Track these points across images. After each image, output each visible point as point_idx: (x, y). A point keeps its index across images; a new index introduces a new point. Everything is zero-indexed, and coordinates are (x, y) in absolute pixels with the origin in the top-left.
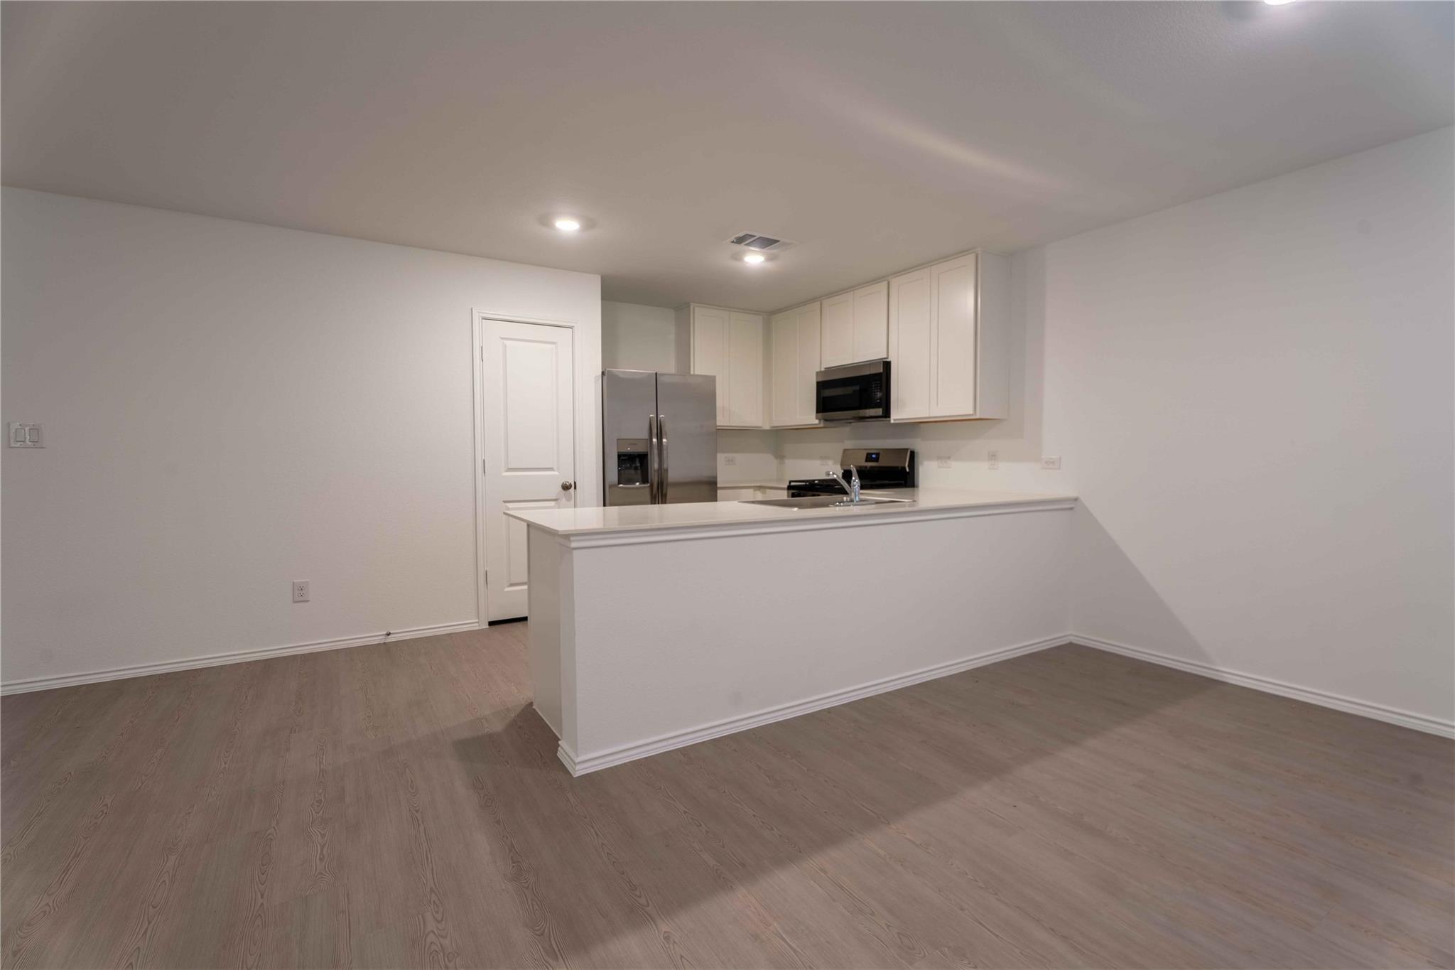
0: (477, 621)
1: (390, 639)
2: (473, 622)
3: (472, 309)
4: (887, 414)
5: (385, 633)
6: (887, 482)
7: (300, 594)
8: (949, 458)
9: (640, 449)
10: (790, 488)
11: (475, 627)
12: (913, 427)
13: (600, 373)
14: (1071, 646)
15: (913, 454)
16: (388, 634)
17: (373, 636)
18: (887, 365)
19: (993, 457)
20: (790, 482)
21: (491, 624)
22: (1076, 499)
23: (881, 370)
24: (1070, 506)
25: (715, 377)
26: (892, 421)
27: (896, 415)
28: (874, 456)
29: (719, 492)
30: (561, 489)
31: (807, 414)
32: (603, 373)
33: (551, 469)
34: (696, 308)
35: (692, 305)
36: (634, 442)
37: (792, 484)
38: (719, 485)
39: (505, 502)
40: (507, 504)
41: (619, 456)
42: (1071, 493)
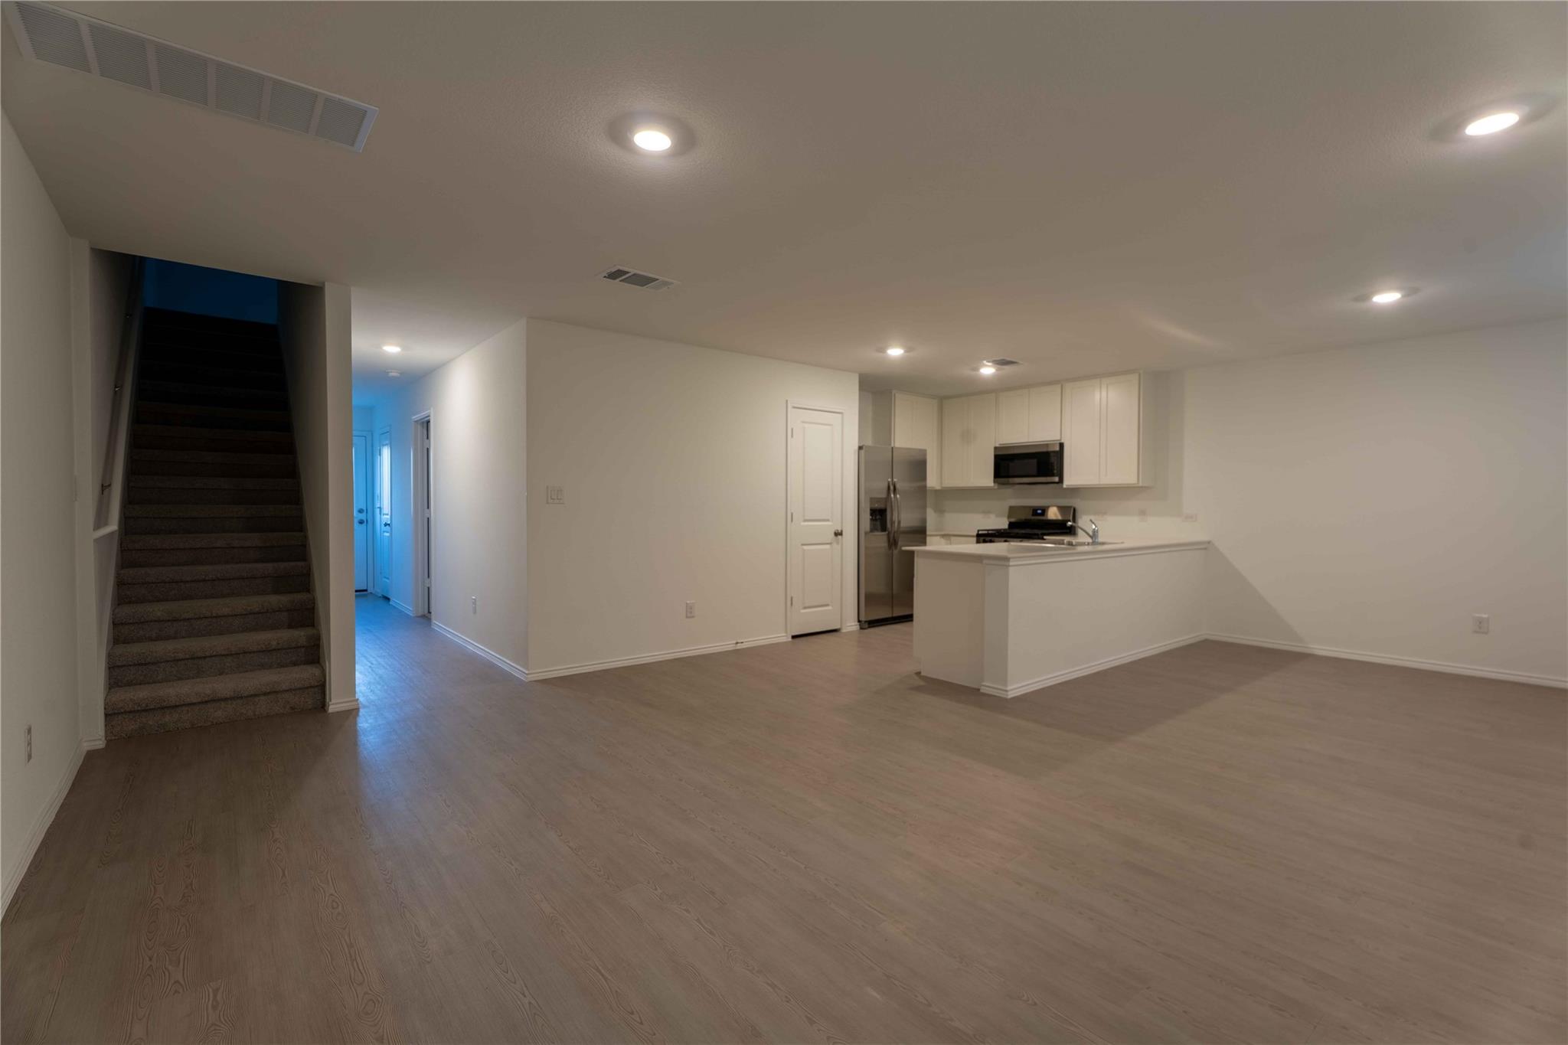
0: (784, 634)
1: (739, 646)
2: (784, 637)
3: (787, 401)
4: (1061, 481)
5: (735, 642)
7: (690, 612)
8: (1105, 513)
9: (882, 506)
10: (978, 536)
11: (784, 639)
12: (1075, 491)
13: (857, 448)
14: (1206, 641)
15: (1074, 510)
16: (737, 643)
17: (726, 645)
18: (1062, 445)
19: (1143, 513)
20: (978, 531)
21: (794, 637)
22: (1209, 542)
23: (1057, 448)
24: (1206, 547)
25: (926, 450)
26: (1065, 486)
27: (1069, 480)
28: (1039, 511)
29: (928, 539)
30: (833, 535)
31: (985, 477)
32: (860, 448)
33: (828, 520)
34: (897, 395)
35: (894, 392)
36: (878, 500)
37: (980, 532)
38: (928, 533)
39: (804, 545)
40: (805, 547)
41: (871, 510)
42: (1201, 537)
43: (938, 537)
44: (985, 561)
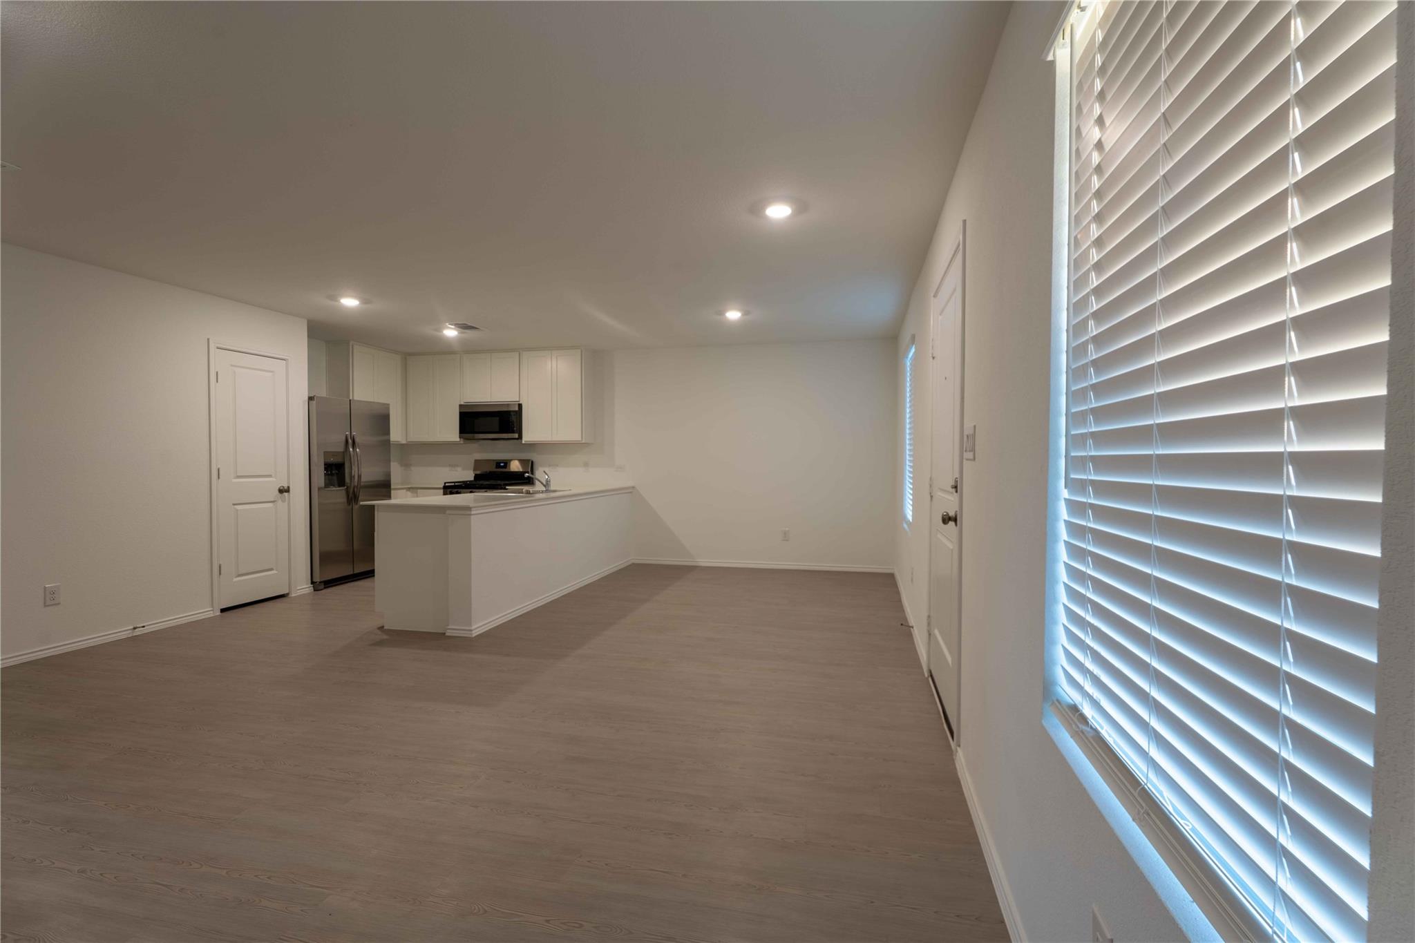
0: (211, 609)
1: (138, 632)
2: (205, 611)
3: (208, 339)
4: (520, 437)
5: (132, 627)
6: (513, 482)
7: (50, 598)
8: (557, 466)
9: (338, 460)
10: (445, 488)
11: (211, 614)
12: (532, 446)
13: (307, 398)
15: (532, 462)
16: (135, 628)
17: (121, 631)
18: (520, 406)
19: (586, 465)
20: (445, 483)
21: (223, 610)
22: (633, 487)
23: (517, 409)
24: (630, 491)
25: (389, 405)
26: (523, 442)
27: (527, 437)
28: (502, 464)
29: (393, 492)
30: (277, 492)
31: (450, 431)
32: (310, 399)
33: (270, 476)
34: (355, 347)
35: (351, 343)
36: (334, 454)
37: (447, 484)
38: (392, 487)
39: (234, 505)
40: (236, 506)
41: (325, 464)
42: (630, 484)
43: (405, 491)
44: (448, 512)
